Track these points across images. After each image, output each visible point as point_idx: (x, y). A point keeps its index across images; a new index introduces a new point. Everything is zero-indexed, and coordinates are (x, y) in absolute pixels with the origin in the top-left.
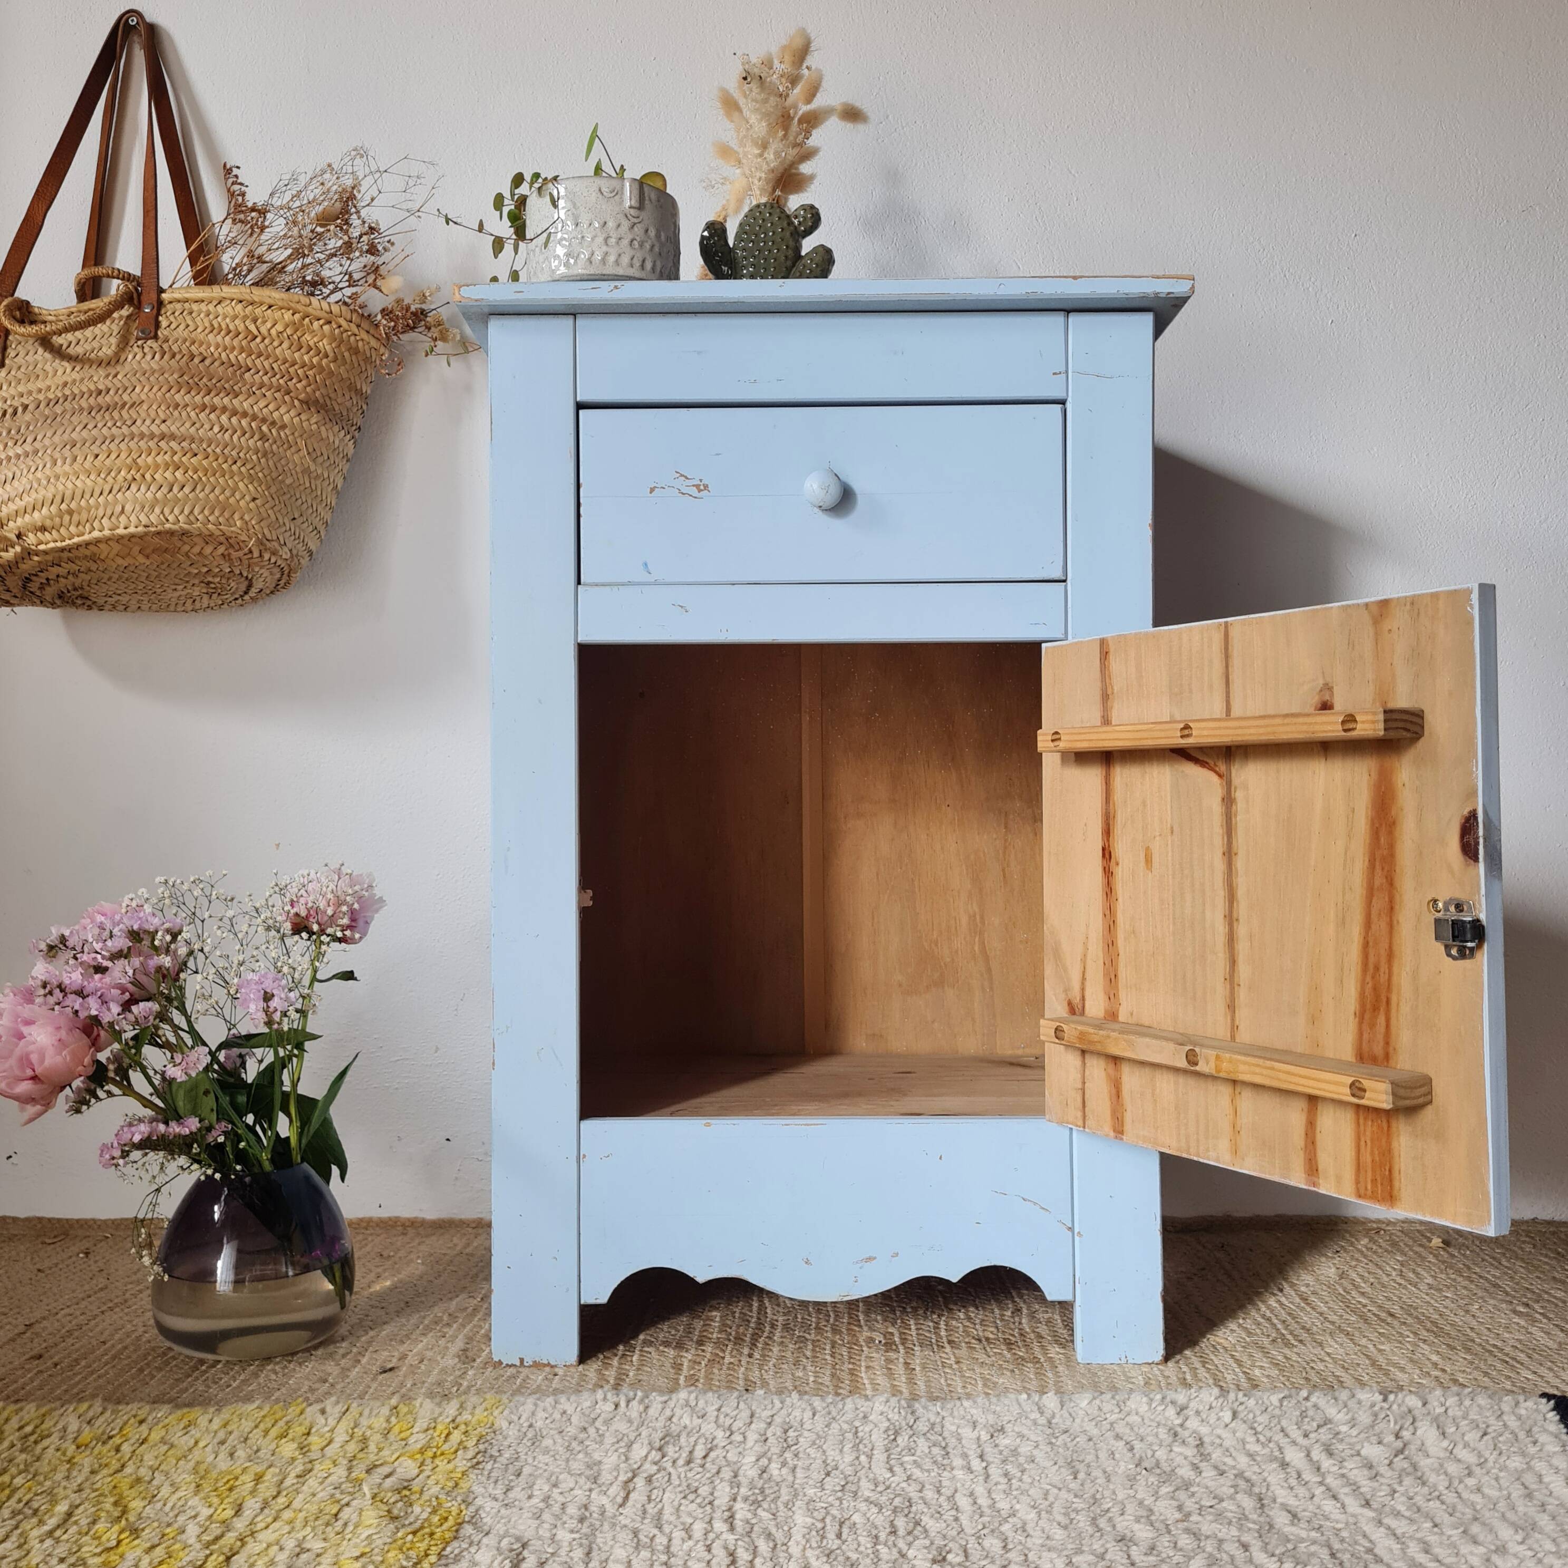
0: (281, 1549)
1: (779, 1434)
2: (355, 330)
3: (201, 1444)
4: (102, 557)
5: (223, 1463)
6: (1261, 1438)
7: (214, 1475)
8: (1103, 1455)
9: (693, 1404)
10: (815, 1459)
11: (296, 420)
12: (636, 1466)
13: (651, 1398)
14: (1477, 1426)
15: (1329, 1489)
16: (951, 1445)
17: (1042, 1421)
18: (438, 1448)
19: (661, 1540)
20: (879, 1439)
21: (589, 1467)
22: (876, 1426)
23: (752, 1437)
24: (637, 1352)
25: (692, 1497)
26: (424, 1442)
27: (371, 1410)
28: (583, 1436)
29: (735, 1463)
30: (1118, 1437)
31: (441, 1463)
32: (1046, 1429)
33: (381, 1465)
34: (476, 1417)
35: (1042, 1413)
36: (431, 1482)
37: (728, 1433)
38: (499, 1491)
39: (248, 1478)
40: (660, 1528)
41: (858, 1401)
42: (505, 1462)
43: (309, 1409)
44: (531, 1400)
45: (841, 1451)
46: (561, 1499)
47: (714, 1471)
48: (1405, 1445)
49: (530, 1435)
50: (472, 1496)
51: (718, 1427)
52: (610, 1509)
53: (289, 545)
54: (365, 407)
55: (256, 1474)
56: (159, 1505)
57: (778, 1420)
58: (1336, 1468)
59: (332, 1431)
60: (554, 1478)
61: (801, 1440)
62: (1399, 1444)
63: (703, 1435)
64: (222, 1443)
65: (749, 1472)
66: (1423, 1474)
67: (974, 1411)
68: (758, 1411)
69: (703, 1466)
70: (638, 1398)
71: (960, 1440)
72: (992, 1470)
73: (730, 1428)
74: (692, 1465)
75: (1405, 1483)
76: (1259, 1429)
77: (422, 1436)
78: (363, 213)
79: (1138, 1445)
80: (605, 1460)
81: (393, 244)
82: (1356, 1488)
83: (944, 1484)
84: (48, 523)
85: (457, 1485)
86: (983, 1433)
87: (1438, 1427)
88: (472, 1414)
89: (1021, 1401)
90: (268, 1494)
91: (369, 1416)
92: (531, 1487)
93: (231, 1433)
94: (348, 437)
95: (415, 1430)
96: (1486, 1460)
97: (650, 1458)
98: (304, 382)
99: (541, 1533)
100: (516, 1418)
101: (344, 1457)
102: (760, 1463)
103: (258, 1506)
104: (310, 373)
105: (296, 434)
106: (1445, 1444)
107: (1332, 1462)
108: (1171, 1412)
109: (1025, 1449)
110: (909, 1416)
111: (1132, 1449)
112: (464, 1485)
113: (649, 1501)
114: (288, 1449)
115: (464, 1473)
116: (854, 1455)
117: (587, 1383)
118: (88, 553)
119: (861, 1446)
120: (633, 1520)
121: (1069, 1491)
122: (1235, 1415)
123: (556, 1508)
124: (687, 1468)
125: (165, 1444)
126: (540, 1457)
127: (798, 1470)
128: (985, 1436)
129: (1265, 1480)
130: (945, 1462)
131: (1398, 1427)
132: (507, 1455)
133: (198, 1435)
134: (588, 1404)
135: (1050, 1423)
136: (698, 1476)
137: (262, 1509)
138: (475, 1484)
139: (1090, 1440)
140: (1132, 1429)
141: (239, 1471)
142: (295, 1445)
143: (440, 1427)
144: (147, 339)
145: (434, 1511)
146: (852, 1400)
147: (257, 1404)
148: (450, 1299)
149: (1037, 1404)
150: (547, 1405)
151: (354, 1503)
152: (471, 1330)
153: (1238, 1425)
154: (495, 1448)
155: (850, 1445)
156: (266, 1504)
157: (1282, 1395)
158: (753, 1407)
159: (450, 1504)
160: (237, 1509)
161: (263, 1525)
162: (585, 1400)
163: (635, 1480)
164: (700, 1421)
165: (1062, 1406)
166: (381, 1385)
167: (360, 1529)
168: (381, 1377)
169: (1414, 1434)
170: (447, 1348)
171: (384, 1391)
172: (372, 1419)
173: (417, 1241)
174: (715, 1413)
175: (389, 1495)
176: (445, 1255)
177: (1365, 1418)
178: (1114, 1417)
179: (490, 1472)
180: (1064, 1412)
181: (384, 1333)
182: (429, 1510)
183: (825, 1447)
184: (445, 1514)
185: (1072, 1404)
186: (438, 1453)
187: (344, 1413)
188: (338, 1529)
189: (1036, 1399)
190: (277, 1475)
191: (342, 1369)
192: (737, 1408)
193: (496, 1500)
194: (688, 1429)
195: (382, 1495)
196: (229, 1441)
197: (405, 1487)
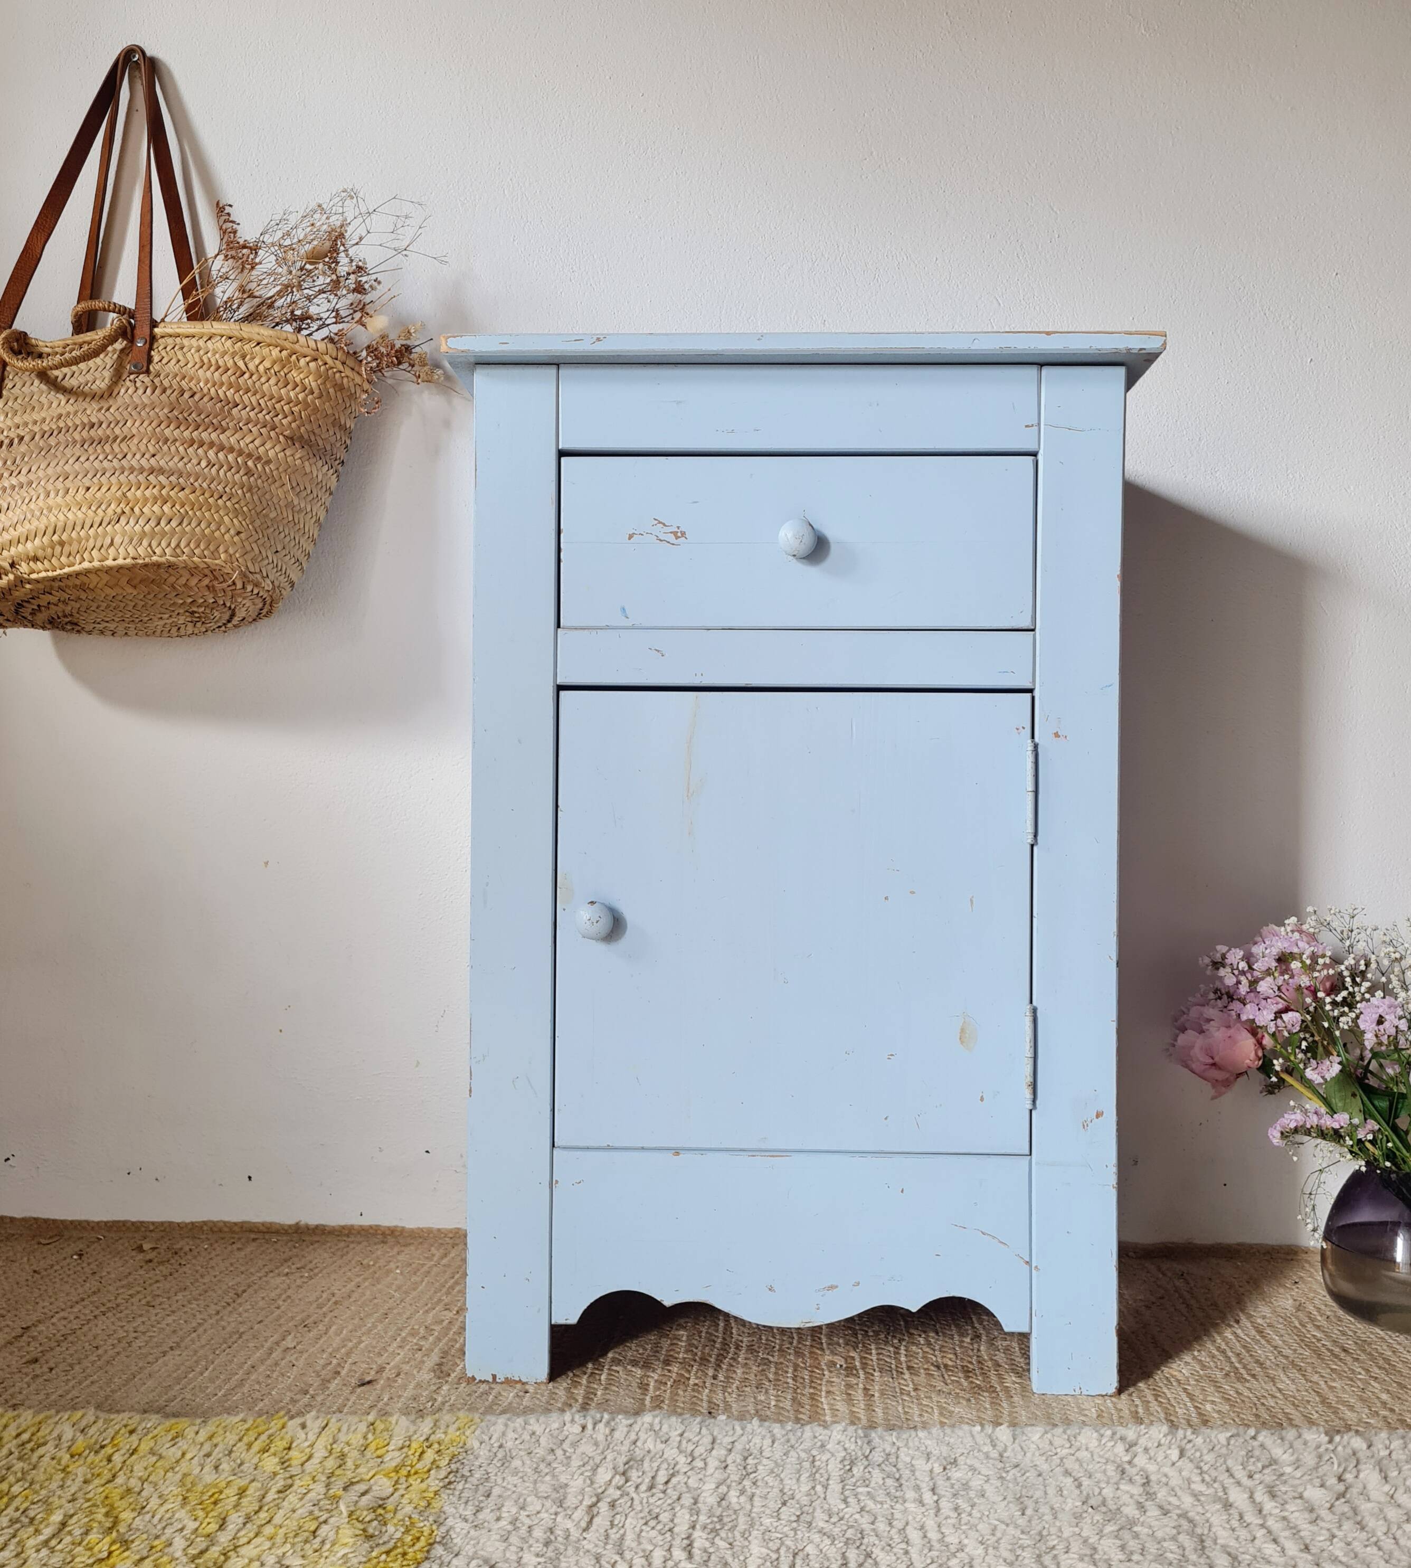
1: (738, 1461)
2: (341, 367)
3: (188, 1456)
4: (91, 586)
5: (209, 1476)
6: (1207, 1478)
7: (200, 1488)
8: (1051, 1491)
9: (657, 1428)
10: (772, 1487)
11: (281, 455)
12: (600, 1491)
13: (617, 1420)
15: (1269, 1532)
16: (905, 1477)
17: (994, 1454)
18: (412, 1466)
20: (835, 1468)
21: (556, 1490)
22: (833, 1455)
23: (713, 1463)
24: (606, 1370)
25: (653, 1523)
26: (398, 1460)
27: (349, 1426)
28: (550, 1458)
29: (696, 1489)
30: (1067, 1473)
31: (415, 1482)
32: (997, 1463)
33: (358, 1482)
34: (449, 1437)
35: (994, 1446)
36: (404, 1501)
37: (690, 1459)
38: (469, 1512)
39: (231, 1491)
40: (621, 1554)
41: (817, 1428)
42: (476, 1482)
43: (290, 1423)
44: (502, 1420)
45: (798, 1480)
46: (528, 1522)
47: (675, 1497)
48: (1347, 1488)
49: (500, 1455)
50: (444, 1516)
51: (681, 1452)
52: (575, 1533)
53: (271, 577)
54: (348, 442)
55: (239, 1489)
56: (148, 1517)
57: (739, 1446)
58: (1278, 1511)
59: (312, 1446)
60: (521, 1500)
61: (760, 1467)
62: (1341, 1487)
63: (666, 1459)
64: (208, 1455)
65: (709, 1498)
66: (1363, 1518)
67: (928, 1442)
68: (720, 1437)
69: (664, 1492)
70: (604, 1420)
71: (913, 1472)
72: (944, 1504)
73: (691, 1454)
74: (654, 1491)
75: (1344, 1528)
76: (1205, 1468)
77: (397, 1454)
78: (351, 252)
79: (1086, 1482)
80: (571, 1483)
81: (379, 283)
82: (1295, 1532)
83: (896, 1516)
84: (40, 553)
85: (429, 1504)
86: (936, 1465)
87: (1381, 1471)
88: (445, 1433)
89: (975, 1433)
90: (250, 1509)
91: (347, 1433)
92: (499, 1509)
93: (216, 1446)
94: (331, 471)
95: (391, 1447)
97: (613, 1483)
98: (289, 418)
99: (508, 1555)
100: (486, 1438)
101: (323, 1473)
102: (720, 1491)
103: (241, 1520)
104: (296, 409)
105: (281, 470)
106: (1387, 1488)
107: (1273, 1504)
108: (1120, 1448)
109: (976, 1483)
110: (865, 1446)
111: (1079, 1486)
112: (436, 1504)
113: (612, 1525)
114: (270, 1463)
115: (436, 1493)
116: (811, 1484)
117: (558, 1401)
118: (78, 582)
119: (817, 1476)
120: (596, 1546)
121: (1017, 1526)
122: (1183, 1453)
123: (523, 1531)
124: (649, 1494)
125: (154, 1454)
126: (509, 1478)
127: (756, 1499)
128: (938, 1469)
129: (1207, 1521)
130: (898, 1494)
131: (1341, 1470)
132: (477, 1476)
133: (185, 1447)
134: (556, 1425)
135: (1001, 1456)
136: (660, 1502)
137: (245, 1524)
138: (447, 1504)
139: (1040, 1475)
140: (1081, 1465)
141: (223, 1484)
142: (277, 1460)
143: (414, 1445)
144: (140, 374)
145: (407, 1531)
146: (812, 1428)
147: (241, 1416)
148: (427, 1311)
149: (990, 1436)
150: (517, 1425)
151: (332, 1520)
152: (447, 1344)
153: (1184, 1464)
154: (467, 1468)
155: (807, 1475)
156: (248, 1519)
157: (1230, 1434)
158: (715, 1433)
159: (422, 1524)
160: (221, 1522)
161: (245, 1540)
162: (554, 1422)
163: (599, 1505)
164: (664, 1445)
165: (1015, 1439)
166: (359, 1398)
167: (336, 1548)
168: (359, 1390)
169: (1356, 1477)
170: (423, 1362)
171: (362, 1404)
172: (351, 1435)
173: (396, 1250)
174: (678, 1438)
175: (365, 1513)
176: (423, 1265)
177: (1309, 1459)
178: (1065, 1451)
179: (462, 1492)
180: (1016, 1445)
181: (362, 1345)
182: (402, 1530)
183: (782, 1476)
184: (417, 1535)
185: (1025, 1438)
186: (413, 1471)
187: (324, 1428)
188: (316, 1546)
189: (990, 1432)
190: (259, 1490)
191: (323, 1380)
192: (700, 1433)
193: (466, 1521)
194: (652, 1454)
195: (358, 1513)
196: (214, 1454)
197: (380, 1506)
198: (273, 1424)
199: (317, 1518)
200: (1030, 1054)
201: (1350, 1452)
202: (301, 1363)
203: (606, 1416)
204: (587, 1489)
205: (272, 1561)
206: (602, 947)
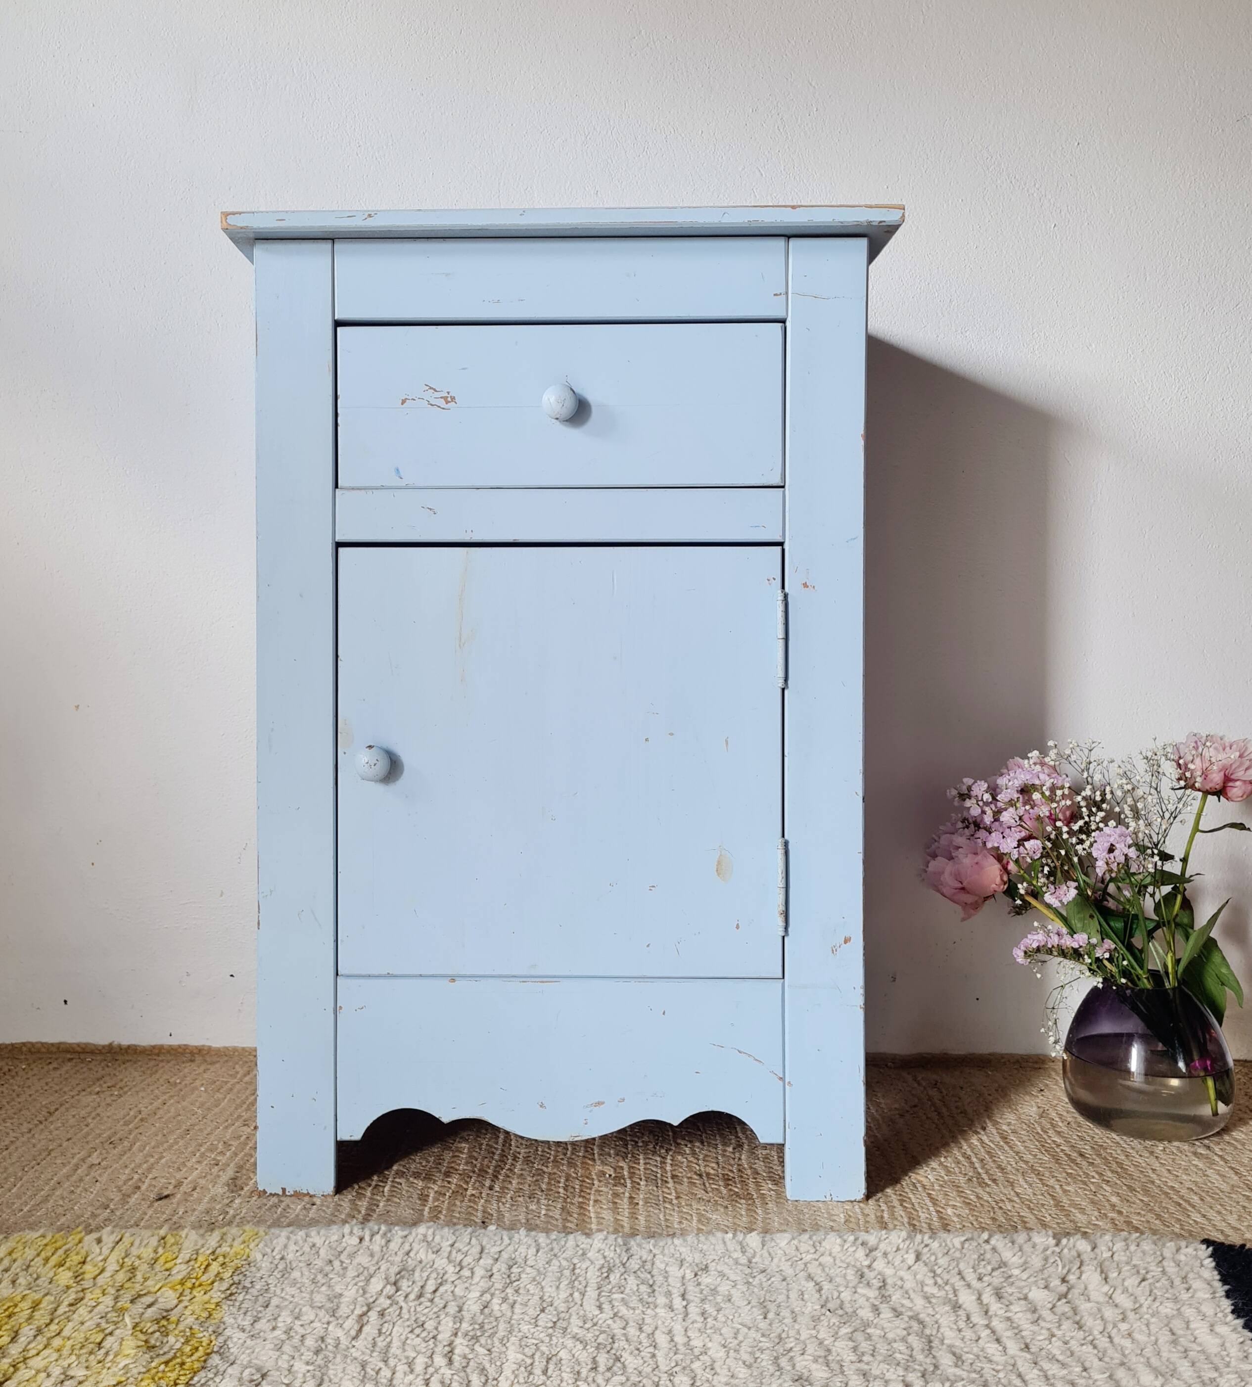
0: (49, 1376)
1: (503, 1270)
5: (5, 1291)
6: (939, 1280)
8: (793, 1295)
9: (430, 1239)
10: (532, 1295)
12: (371, 1300)
13: (394, 1232)
14: (1138, 1272)
15: (993, 1332)
16: (657, 1283)
17: (743, 1260)
18: (197, 1279)
19: (386, 1373)
20: (593, 1276)
21: (330, 1300)
22: (592, 1263)
23: (479, 1272)
24: (389, 1183)
25: (418, 1331)
26: (185, 1273)
27: (141, 1241)
28: (328, 1268)
29: (461, 1298)
30: (809, 1277)
31: (198, 1293)
32: (745, 1268)
33: (145, 1295)
34: (234, 1249)
35: (744, 1252)
36: (187, 1312)
37: (458, 1269)
38: (246, 1323)
39: (26, 1305)
40: (386, 1362)
41: (579, 1237)
42: (256, 1293)
43: (87, 1238)
44: (284, 1233)
45: (557, 1287)
46: (301, 1331)
47: (441, 1306)
48: (1069, 1289)
49: (281, 1267)
50: (223, 1326)
51: (450, 1262)
52: (345, 1342)
55: (33, 1302)
57: (505, 1255)
58: (1003, 1311)
59: (105, 1260)
60: (297, 1310)
61: (523, 1276)
62: (1063, 1288)
63: (436, 1269)
64: (6, 1270)
65: (473, 1307)
66: (1081, 1318)
67: (683, 1249)
68: (488, 1246)
69: (432, 1301)
70: (381, 1232)
71: (666, 1278)
72: (692, 1308)
73: (460, 1263)
74: (422, 1299)
75: (1063, 1327)
76: (939, 1271)
77: (184, 1267)
79: (826, 1286)
80: (346, 1293)
82: (1018, 1331)
83: (646, 1321)
85: (210, 1315)
86: (688, 1271)
87: (1102, 1272)
88: (230, 1246)
89: (727, 1240)
90: (42, 1322)
91: (139, 1248)
92: (275, 1319)
93: (15, 1261)
95: (179, 1261)
96: (1141, 1306)
97: (384, 1293)
99: (280, 1363)
100: (269, 1251)
101: (113, 1286)
102: (484, 1299)
103: (32, 1333)
106: (1106, 1288)
107: (998, 1305)
108: (861, 1253)
109: (723, 1288)
110: (624, 1253)
111: (819, 1290)
112: (217, 1315)
113: (380, 1333)
114: (65, 1277)
115: (217, 1304)
116: (569, 1291)
117: (341, 1213)
119: (576, 1283)
120: (363, 1353)
121: (758, 1329)
122: (918, 1258)
123: (296, 1340)
124: (417, 1303)
126: (288, 1289)
127: (517, 1306)
128: (689, 1275)
129: (937, 1322)
130: (650, 1300)
131: (1065, 1271)
132: (258, 1287)
134: (335, 1238)
135: (750, 1262)
136: (426, 1311)
137: (35, 1337)
138: (228, 1315)
139: (784, 1280)
140: (823, 1270)
141: (19, 1298)
142: (70, 1274)
143: (201, 1259)
145: (187, 1342)
146: (575, 1237)
147: (41, 1231)
148: (226, 1127)
149: (741, 1243)
150: (299, 1238)
151: (117, 1332)
152: (242, 1159)
153: (920, 1268)
154: (249, 1280)
155: (566, 1282)
156: (39, 1331)
157: (963, 1239)
158: (484, 1243)
159: (201, 1335)
160: (13, 1335)
161: (34, 1352)
162: (334, 1234)
163: (369, 1314)
164: (434, 1256)
165: (763, 1245)
166: (156, 1211)
167: (118, 1359)
168: (156, 1204)
169: (1079, 1278)
170: (219, 1176)
171: (158, 1218)
172: (142, 1249)
173: (202, 1068)
174: (449, 1249)
175: (149, 1325)
176: (226, 1083)
177: (1036, 1262)
178: (810, 1257)
179: (242, 1303)
180: (765, 1252)
181: (163, 1161)
182: (182, 1340)
183: (543, 1284)
184: (196, 1345)
185: (773, 1244)
186: (197, 1284)
187: (117, 1243)
188: (99, 1357)
189: (741, 1239)
190: (52, 1303)
191: (123, 1195)
192: (469, 1243)
193: (244, 1331)
194: (423, 1264)
195: (142, 1325)
196: (12, 1269)
197: (164, 1317)
198: (70, 1239)
199: (103, 1330)
200: (782, 884)
201: (1075, 1254)
202: (104, 1178)
203: (383, 1228)
204: (360, 1299)
205: (58, 1372)
206: (381, 788)
